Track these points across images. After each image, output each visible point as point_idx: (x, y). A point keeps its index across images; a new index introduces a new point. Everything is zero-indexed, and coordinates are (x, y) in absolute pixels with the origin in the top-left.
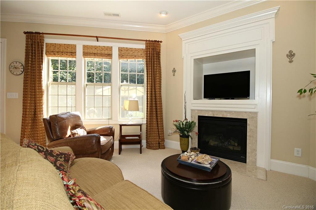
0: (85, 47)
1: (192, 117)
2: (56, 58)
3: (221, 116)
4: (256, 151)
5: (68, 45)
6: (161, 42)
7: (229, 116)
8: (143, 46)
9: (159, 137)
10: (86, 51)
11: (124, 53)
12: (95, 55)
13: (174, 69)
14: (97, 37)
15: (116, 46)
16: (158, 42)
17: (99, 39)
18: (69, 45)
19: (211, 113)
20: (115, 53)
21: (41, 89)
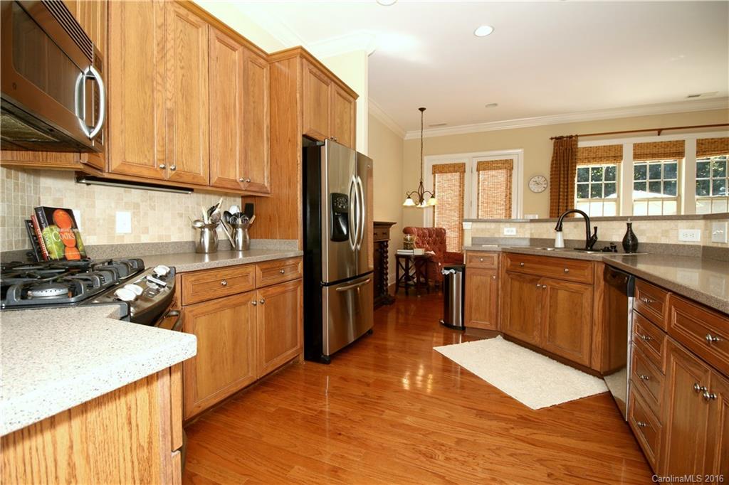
0: (636, 146)
5: (610, 146)
10: (639, 152)
14: (658, 130)
15: (691, 139)
17: (662, 132)
18: (612, 146)
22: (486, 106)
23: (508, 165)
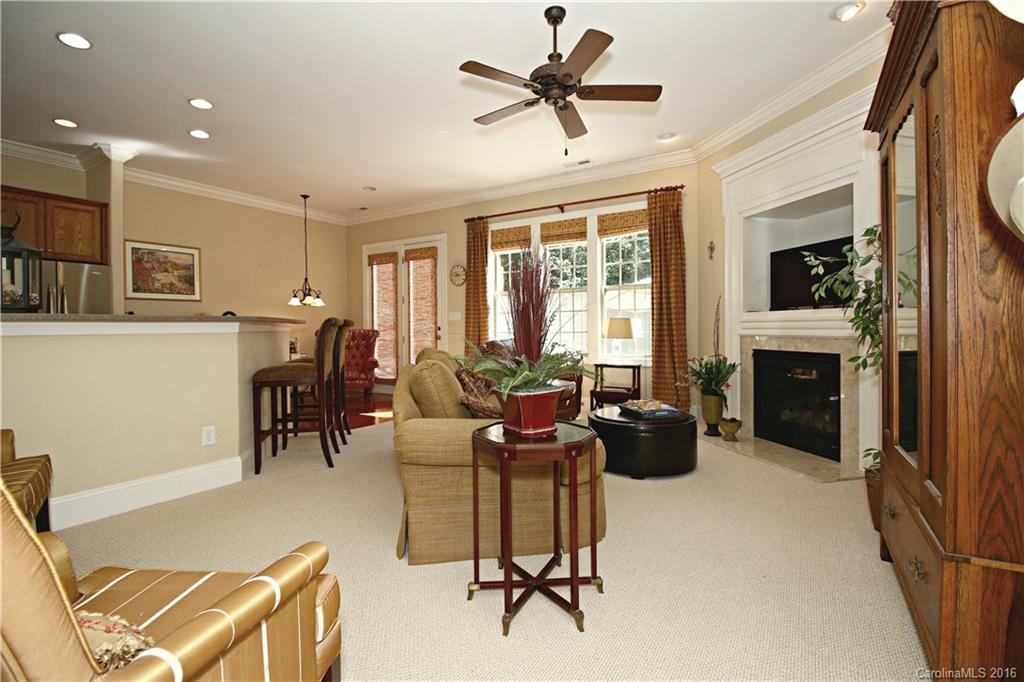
0: (544, 227)
1: (741, 353)
2: (504, 252)
3: (792, 350)
4: (858, 433)
5: (519, 227)
6: (682, 187)
7: (806, 348)
8: (642, 204)
9: (678, 396)
10: (546, 233)
11: (607, 226)
12: (560, 237)
13: (712, 243)
14: (559, 206)
15: (592, 216)
16: (675, 188)
17: (565, 208)
18: (522, 227)
19: (774, 342)
20: (592, 227)
21: (486, 305)
22: (364, 188)
23: (431, 253)
